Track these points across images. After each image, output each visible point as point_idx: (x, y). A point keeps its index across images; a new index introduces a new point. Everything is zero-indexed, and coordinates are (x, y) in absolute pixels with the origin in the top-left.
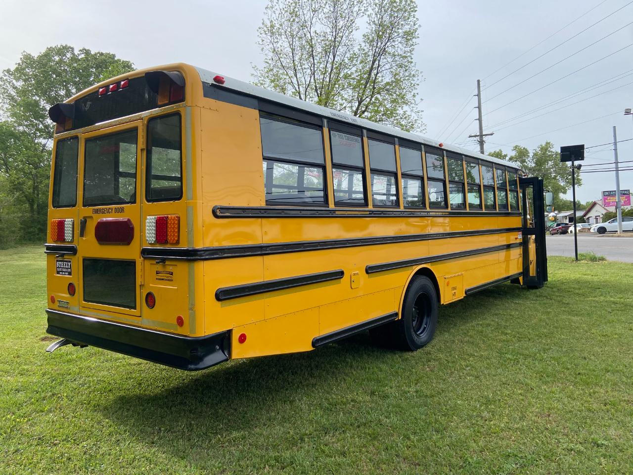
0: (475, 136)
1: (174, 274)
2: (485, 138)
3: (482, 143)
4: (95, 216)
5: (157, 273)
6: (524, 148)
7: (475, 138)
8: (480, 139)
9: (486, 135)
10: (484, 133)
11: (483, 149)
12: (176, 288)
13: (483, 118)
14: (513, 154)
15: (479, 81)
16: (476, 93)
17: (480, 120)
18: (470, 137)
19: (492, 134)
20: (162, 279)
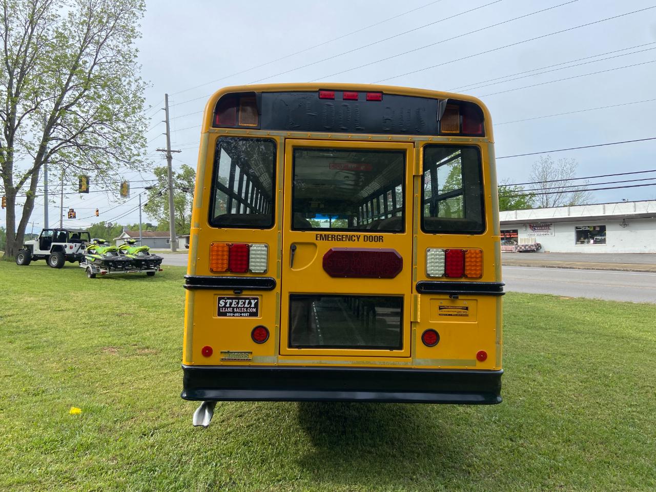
0: (163, 151)
1: (469, 308)
2: (173, 154)
3: (169, 158)
4: (319, 243)
5: (440, 309)
6: (191, 168)
7: (163, 153)
8: (168, 154)
9: (174, 151)
10: (171, 150)
11: (171, 165)
12: (477, 323)
13: (171, 134)
14: (182, 172)
15: (167, 95)
16: (164, 107)
17: (168, 134)
18: (158, 150)
19: (179, 152)
20: (451, 315)
